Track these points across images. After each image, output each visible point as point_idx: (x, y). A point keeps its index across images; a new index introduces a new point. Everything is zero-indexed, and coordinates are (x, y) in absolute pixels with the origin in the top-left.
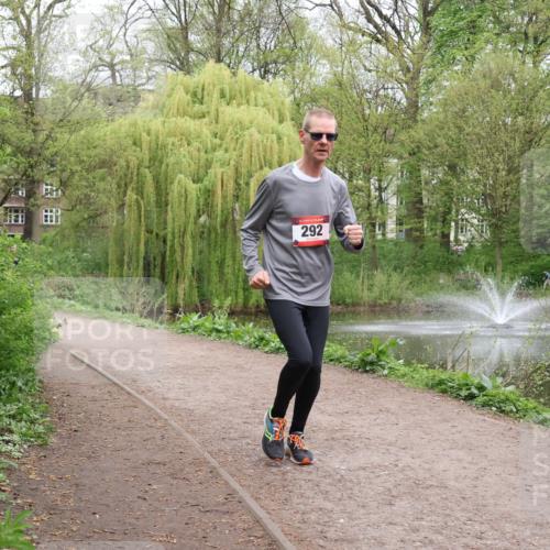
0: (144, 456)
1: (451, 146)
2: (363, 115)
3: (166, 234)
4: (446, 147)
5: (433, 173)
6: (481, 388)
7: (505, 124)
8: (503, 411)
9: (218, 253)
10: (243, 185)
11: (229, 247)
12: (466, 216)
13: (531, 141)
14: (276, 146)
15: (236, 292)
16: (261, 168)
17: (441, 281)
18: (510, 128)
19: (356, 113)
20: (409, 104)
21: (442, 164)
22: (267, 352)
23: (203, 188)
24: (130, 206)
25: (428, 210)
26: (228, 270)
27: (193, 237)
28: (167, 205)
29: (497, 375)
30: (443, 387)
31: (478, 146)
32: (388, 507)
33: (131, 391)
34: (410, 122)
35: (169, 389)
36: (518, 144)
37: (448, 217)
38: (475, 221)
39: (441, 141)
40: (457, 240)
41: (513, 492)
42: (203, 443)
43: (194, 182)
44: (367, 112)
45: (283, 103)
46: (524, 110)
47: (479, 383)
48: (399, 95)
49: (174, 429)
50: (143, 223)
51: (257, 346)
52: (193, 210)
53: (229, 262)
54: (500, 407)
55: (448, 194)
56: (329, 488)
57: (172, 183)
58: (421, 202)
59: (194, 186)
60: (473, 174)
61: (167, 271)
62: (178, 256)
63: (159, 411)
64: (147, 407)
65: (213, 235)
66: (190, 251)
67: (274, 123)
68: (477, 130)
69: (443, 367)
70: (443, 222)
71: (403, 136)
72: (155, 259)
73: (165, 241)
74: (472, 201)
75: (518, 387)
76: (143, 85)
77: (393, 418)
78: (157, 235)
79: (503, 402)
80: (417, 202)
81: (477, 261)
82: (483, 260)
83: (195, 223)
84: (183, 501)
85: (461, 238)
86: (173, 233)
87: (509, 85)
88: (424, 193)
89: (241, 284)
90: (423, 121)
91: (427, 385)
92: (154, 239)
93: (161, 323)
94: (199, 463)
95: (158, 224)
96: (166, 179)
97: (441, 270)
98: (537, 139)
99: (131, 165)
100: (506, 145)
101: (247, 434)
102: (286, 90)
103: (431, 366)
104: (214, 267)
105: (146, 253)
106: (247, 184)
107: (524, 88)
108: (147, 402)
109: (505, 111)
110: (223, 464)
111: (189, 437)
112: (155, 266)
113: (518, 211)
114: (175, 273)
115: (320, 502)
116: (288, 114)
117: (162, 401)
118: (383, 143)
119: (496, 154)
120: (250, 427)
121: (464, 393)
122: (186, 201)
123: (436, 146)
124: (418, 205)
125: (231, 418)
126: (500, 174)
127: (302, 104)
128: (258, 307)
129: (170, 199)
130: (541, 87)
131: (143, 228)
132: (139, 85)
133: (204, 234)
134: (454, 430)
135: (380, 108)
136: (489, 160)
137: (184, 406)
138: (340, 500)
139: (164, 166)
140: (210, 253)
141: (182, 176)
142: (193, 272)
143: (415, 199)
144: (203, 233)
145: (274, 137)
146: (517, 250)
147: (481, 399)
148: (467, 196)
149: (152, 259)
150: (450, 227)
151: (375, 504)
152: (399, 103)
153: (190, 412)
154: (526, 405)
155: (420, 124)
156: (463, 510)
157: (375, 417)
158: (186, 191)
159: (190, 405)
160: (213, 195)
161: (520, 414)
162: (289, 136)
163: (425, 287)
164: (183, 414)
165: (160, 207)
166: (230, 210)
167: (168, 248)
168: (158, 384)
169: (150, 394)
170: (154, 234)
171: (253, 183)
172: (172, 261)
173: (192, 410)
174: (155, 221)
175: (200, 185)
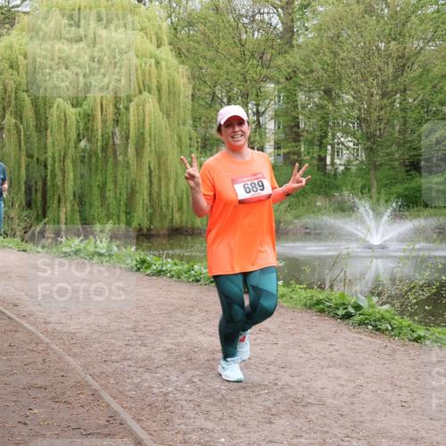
0: (25, 380)
1: (326, 71)
2: (240, 40)
3: (46, 159)
4: (321, 72)
5: (310, 98)
6: (358, 307)
7: (378, 49)
8: (378, 330)
9: (99, 177)
10: (123, 110)
11: (110, 171)
12: (342, 139)
13: (404, 65)
14: (154, 70)
15: (119, 216)
16: (140, 92)
17: (318, 204)
18: (383, 54)
19: (233, 38)
20: (285, 29)
21: (318, 89)
22: (148, 275)
23: (82, 112)
24: (9, 131)
25: (305, 134)
26: (110, 194)
27: (74, 162)
28: (46, 129)
29: (372, 294)
30: (321, 306)
31: (352, 70)
32: (268, 425)
33: (12, 315)
34: (286, 47)
35: (51, 312)
36: (391, 70)
37: (324, 141)
38: (351, 144)
39: (317, 66)
40: (333, 163)
41: (389, 408)
42: (85, 367)
43: (73, 106)
44: (244, 37)
45: (160, 28)
46: (397, 36)
47: (355, 303)
48: (275, 20)
49: (55, 353)
50: (23, 147)
51: (139, 269)
52: (73, 135)
53: (110, 186)
54: (375, 326)
55: (324, 119)
56: (210, 408)
57: (50, 107)
58: (297, 126)
59: (74, 110)
60: (348, 98)
61: (48, 195)
62: (59, 180)
63: (40, 335)
64: (28, 331)
65: (94, 160)
66: (71, 176)
67: (152, 47)
68: (352, 54)
69: (321, 287)
70: (320, 145)
71: (279, 61)
72: (36, 183)
73: (45, 166)
74: (347, 125)
75: (393, 306)
76: (18, 6)
77: (272, 338)
78: (38, 159)
79: (379, 320)
80: (293, 127)
81: (353, 183)
82: (360, 183)
83: (76, 147)
84: (64, 424)
85: (337, 161)
86: (54, 158)
87: (382, 10)
88: (301, 117)
89: (123, 208)
90: (299, 46)
91: (305, 305)
92: (35, 164)
94: (80, 386)
95: (38, 148)
96: (45, 104)
97: (319, 193)
98: (409, 64)
99: (9, 88)
100: (380, 70)
101: (129, 356)
102: (163, 14)
103: (310, 287)
104: (96, 191)
105: (27, 177)
106: (127, 108)
107: (396, 13)
109: (378, 36)
110: (105, 387)
111: (70, 359)
112: (36, 191)
113: (392, 134)
114: (56, 197)
115: (201, 422)
116: (166, 39)
117: (43, 325)
118: (260, 68)
119: (371, 79)
120: (131, 349)
121: (341, 312)
122: (65, 126)
123: (312, 71)
124: (295, 130)
125: (113, 341)
126: (374, 99)
127: (179, 28)
128: (140, 230)
129: (49, 122)
130: (413, 13)
131: (24, 153)
132: (13, 7)
133: (84, 159)
134: (331, 349)
135: (256, 33)
136: (363, 84)
137: (65, 329)
138: (221, 419)
140: (91, 177)
141: (60, 100)
142: (74, 196)
143: (293, 124)
144: (84, 157)
145: (153, 60)
146: (391, 172)
147: (357, 318)
148: (343, 120)
149: (33, 183)
150: (326, 150)
151: (256, 423)
152: (275, 28)
153: (73, 335)
154: (401, 323)
155: (296, 49)
156: (341, 427)
157: (254, 337)
158: (65, 115)
159: (72, 328)
160: (93, 120)
161: (395, 332)
162: (167, 61)
163: (302, 209)
164: (65, 338)
165: (40, 131)
166: (111, 134)
167: (49, 172)
168: (40, 308)
169: (31, 318)
170: (35, 159)
171: (132, 106)
172: (54, 186)
173: (75, 333)
174: (36, 145)
175: (79, 109)
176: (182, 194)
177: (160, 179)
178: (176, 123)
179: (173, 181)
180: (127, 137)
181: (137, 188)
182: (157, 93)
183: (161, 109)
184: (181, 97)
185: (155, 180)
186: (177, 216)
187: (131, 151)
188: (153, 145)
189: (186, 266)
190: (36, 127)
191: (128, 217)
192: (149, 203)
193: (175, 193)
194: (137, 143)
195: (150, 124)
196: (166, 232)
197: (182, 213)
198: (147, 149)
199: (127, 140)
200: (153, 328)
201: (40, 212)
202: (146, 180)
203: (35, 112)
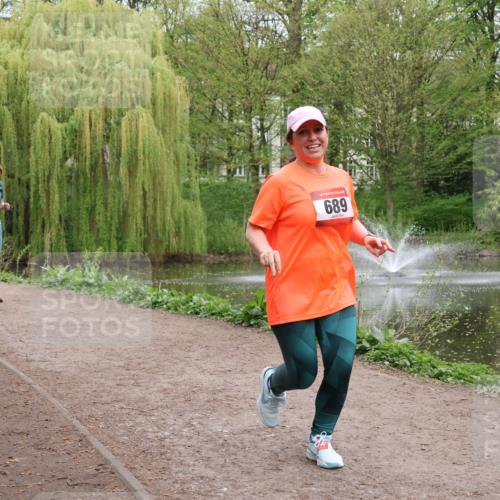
0: (5, 425)
1: (336, 83)
2: (243, 49)
3: (29, 179)
4: (331, 84)
6: (373, 341)
7: (393, 59)
8: (396, 366)
9: (88, 199)
10: (113, 125)
11: (100, 192)
12: (355, 157)
13: (421, 77)
15: (109, 242)
18: (398, 64)
19: (235, 46)
20: (291, 37)
21: (328, 102)
23: (69, 128)
26: (99, 218)
27: (59, 182)
28: (29, 146)
31: (365, 82)
34: (293, 57)
35: (33, 350)
36: (407, 81)
37: (335, 159)
38: (365, 163)
39: (326, 77)
42: (72, 409)
43: (59, 121)
44: (247, 45)
45: (155, 35)
46: (413, 44)
47: (370, 336)
48: (281, 27)
49: (39, 394)
52: (58, 152)
53: (100, 209)
54: (393, 361)
55: (335, 134)
56: (210, 454)
57: (34, 122)
59: (59, 125)
60: (360, 112)
61: (31, 219)
62: (43, 203)
63: (22, 374)
65: (82, 180)
66: (56, 197)
68: (364, 65)
71: (285, 72)
72: (17, 207)
73: (28, 187)
74: (360, 142)
75: (412, 340)
78: (19, 179)
79: (396, 355)
81: (367, 205)
82: (374, 204)
83: (62, 166)
84: (49, 474)
86: (37, 178)
87: (397, 17)
89: (114, 233)
90: (307, 55)
92: (16, 185)
93: (25, 276)
94: (66, 431)
95: (21, 168)
96: (28, 119)
98: (427, 75)
100: (395, 81)
102: (158, 20)
104: (84, 215)
106: (118, 124)
107: (412, 20)
108: (8, 364)
109: (393, 46)
110: (94, 432)
111: (56, 402)
112: (18, 215)
113: (409, 151)
114: (40, 221)
116: (161, 47)
117: (26, 364)
118: (264, 79)
119: (385, 92)
120: (124, 389)
122: (50, 142)
123: (321, 83)
125: (103, 380)
126: (389, 113)
127: (176, 36)
129: (32, 139)
130: (430, 19)
133: (72, 179)
135: (260, 42)
136: (377, 98)
137: (49, 368)
139: (24, 104)
140: (78, 199)
141: (44, 114)
142: (60, 220)
144: (71, 177)
146: (409, 193)
147: (373, 353)
148: (355, 136)
152: (280, 36)
153: (58, 375)
154: (420, 358)
155: (303, 59)
158: (50, 130)
159: (57, 367)
160: (81, 136)
162: (162, 71)
164: (49, 377)
165: (22, 148)
166: (100, 152)
167: (32, 193)
168: (21, 344)
169: (12, 356)
170: (16, 179)
171: (124, 122)
172: (37, 208)
173: (60, 372)
174: (17, 164)
175: (65, 124)
176: (179, 218)
177: (155, 201)
178: (172, 140)
179: (169, 203)
180: (119, 155)
181: (130, 211)
182: (151, 106)
183: (156, 125)
184: (178, 111)
185: (150, 202)
186: (174, 242)
187: (123, 170)
188: (147, 163)
189: (184, 297)
190: (18, 143)
191: (120, 243)
192: (143, 228)
193: (172, 215)
194: (130, 161)
195: (143, 141)
196: (161, 259)
197: (180, 239)
198: (141, 168)
199: (118, 158)
200: (147, 366)
201: (22, 238)
202: (139, 203)
203: (17, 127)
